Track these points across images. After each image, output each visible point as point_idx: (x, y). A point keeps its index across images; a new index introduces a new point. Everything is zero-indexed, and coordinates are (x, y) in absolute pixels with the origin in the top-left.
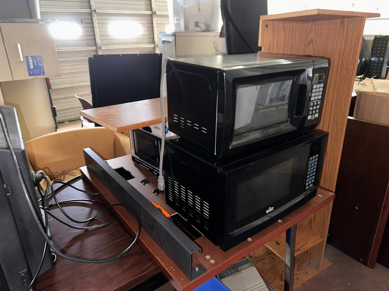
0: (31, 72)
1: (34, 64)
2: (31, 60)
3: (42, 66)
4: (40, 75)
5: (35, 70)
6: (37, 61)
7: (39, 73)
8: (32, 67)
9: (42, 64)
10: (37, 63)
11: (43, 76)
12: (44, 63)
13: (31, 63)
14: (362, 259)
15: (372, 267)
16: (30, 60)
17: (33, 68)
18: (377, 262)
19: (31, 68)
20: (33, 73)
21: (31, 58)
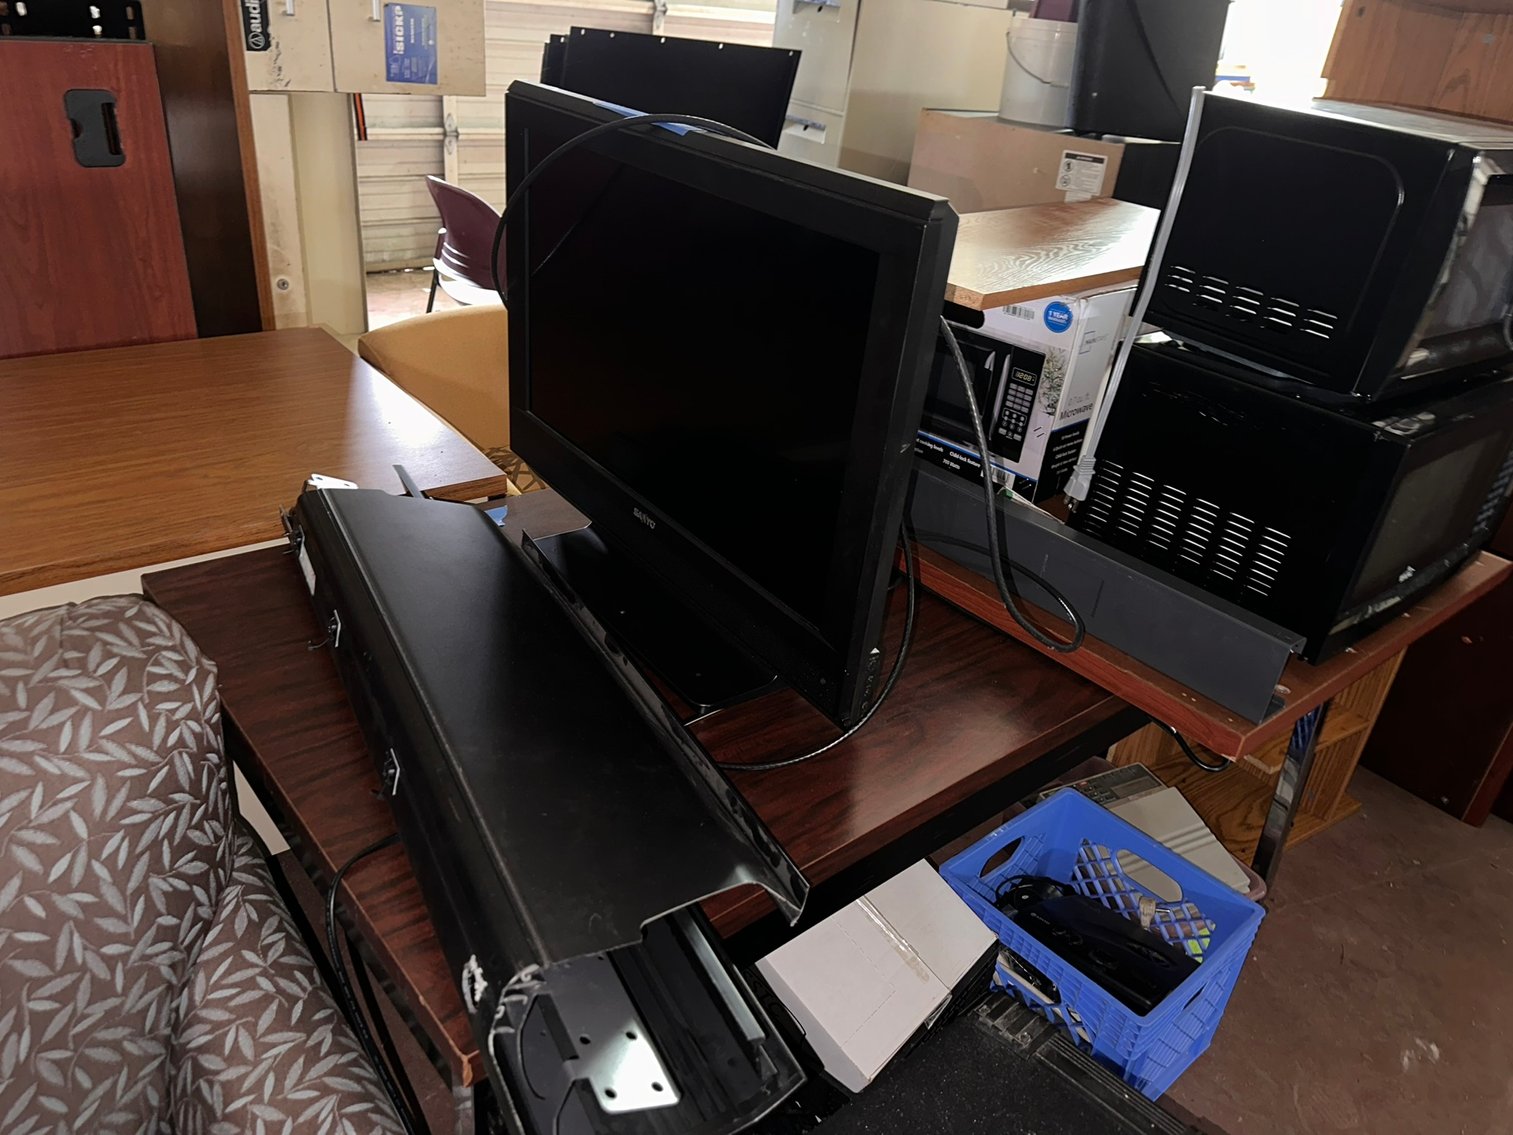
0: (394, 67)
1: (407, 37)
2: (399, 21)
3: (434, 47)
4: (424, 82)
5: (407, 62)
6: (418, 24)
7: (420, 75)
8: (400, 48)
9: (435, 40)
10: (418, 35)
11: (431, 86)
12: (439, 37)
13: (399, 32)
14: (1446, 797)
15: (1475, 821)
16: (397, 18)
17: (402, 53)
18: (1494, 813)
19: (395, 52)
20: (402, 74)
21: (401, 13)
